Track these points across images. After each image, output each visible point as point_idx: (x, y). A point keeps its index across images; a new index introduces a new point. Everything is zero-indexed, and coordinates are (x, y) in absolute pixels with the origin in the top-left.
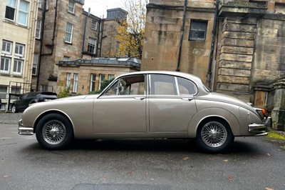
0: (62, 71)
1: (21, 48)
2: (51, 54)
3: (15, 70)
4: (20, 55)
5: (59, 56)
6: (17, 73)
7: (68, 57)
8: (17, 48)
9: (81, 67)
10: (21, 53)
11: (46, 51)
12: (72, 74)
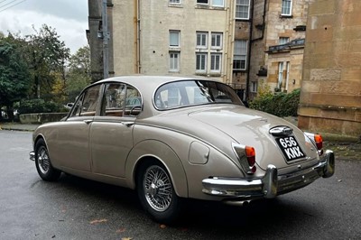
0: (274, 60)
1: (218, 37)
2: (261, 39)
3: (212, 68)
4: (218, 48)
5: (272, 38)
6: (215, 71)
7: (287, 38)
8: (213, 39)
9: (292, 52)
10: (218, 45)
11: (257, 35)
12: (285, 64)
